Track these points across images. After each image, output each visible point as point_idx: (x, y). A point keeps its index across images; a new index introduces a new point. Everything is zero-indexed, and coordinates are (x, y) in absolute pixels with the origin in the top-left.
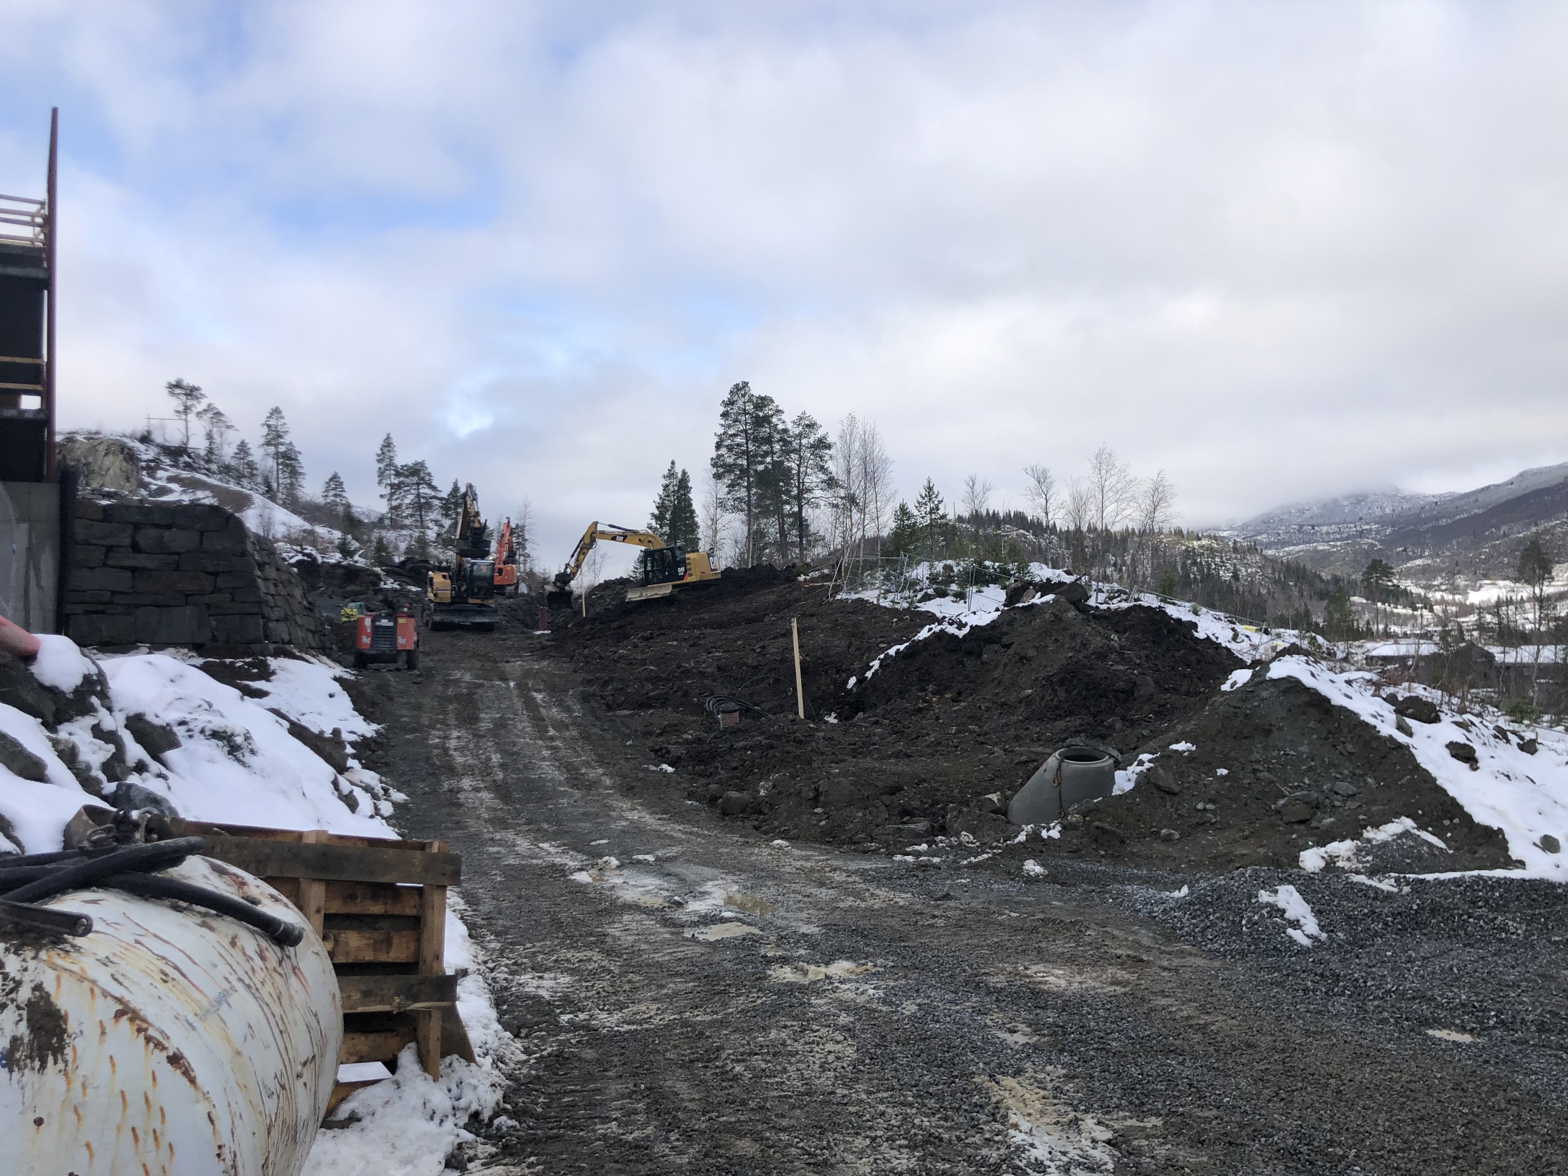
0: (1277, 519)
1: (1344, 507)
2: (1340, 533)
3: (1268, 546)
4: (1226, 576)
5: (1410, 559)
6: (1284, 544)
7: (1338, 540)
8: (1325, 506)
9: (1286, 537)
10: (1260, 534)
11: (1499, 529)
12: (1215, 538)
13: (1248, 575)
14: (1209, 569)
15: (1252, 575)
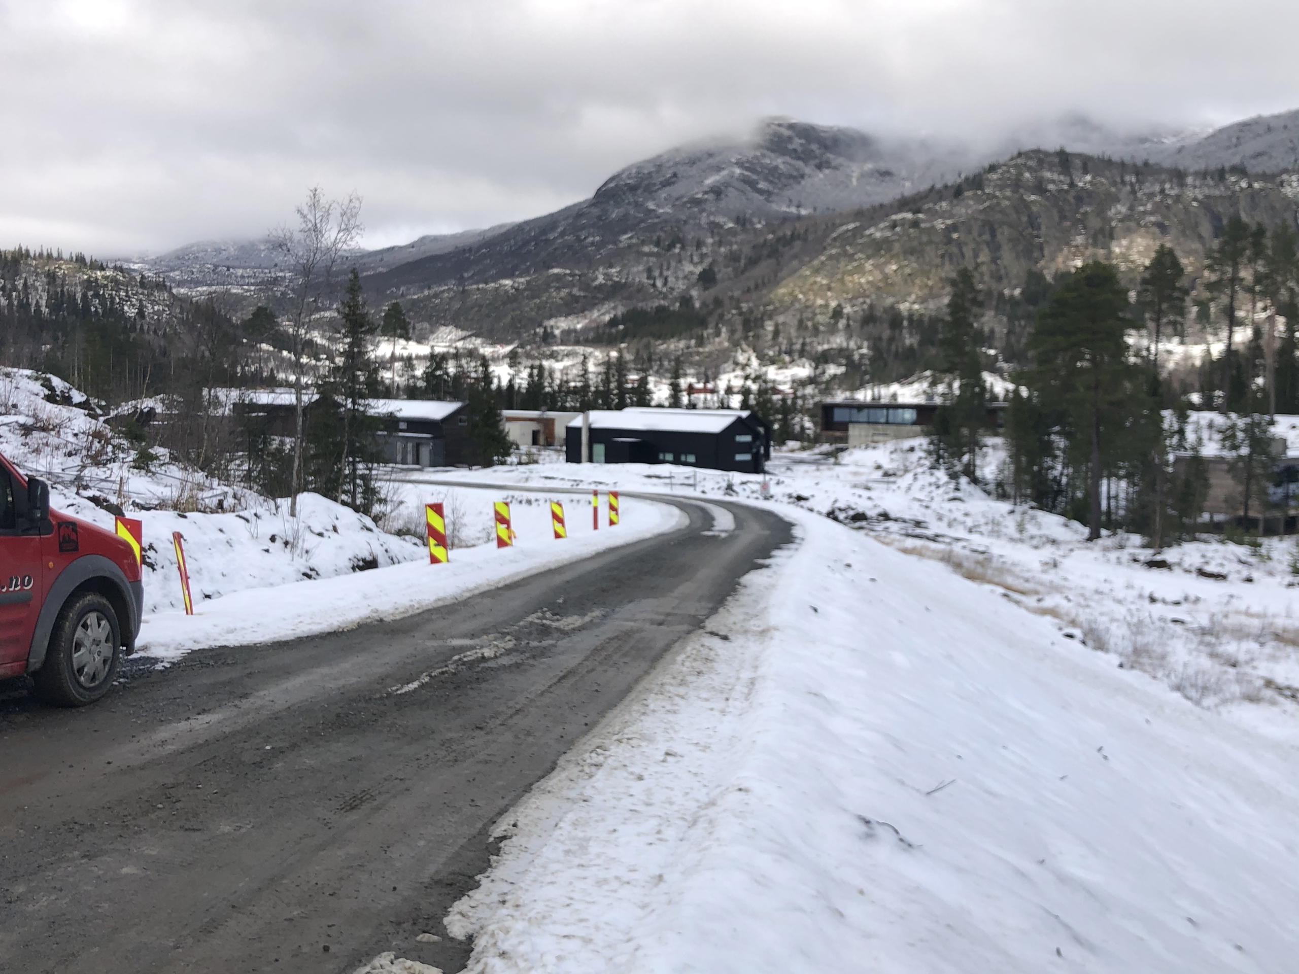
0: (192, 257)
1: (260, 251)
2: (255, 277)
3: (180, 284)
4: (130, 311)
5: (318, 310)
6: (198, 283)
7: (252, 284)
8: (242, 248)
9: (200, 276)
10: (173, 270)
11: (398, 288)
12: (121, 269)
13: (154, 313)
14: (112, 302)
15: (158, 313)
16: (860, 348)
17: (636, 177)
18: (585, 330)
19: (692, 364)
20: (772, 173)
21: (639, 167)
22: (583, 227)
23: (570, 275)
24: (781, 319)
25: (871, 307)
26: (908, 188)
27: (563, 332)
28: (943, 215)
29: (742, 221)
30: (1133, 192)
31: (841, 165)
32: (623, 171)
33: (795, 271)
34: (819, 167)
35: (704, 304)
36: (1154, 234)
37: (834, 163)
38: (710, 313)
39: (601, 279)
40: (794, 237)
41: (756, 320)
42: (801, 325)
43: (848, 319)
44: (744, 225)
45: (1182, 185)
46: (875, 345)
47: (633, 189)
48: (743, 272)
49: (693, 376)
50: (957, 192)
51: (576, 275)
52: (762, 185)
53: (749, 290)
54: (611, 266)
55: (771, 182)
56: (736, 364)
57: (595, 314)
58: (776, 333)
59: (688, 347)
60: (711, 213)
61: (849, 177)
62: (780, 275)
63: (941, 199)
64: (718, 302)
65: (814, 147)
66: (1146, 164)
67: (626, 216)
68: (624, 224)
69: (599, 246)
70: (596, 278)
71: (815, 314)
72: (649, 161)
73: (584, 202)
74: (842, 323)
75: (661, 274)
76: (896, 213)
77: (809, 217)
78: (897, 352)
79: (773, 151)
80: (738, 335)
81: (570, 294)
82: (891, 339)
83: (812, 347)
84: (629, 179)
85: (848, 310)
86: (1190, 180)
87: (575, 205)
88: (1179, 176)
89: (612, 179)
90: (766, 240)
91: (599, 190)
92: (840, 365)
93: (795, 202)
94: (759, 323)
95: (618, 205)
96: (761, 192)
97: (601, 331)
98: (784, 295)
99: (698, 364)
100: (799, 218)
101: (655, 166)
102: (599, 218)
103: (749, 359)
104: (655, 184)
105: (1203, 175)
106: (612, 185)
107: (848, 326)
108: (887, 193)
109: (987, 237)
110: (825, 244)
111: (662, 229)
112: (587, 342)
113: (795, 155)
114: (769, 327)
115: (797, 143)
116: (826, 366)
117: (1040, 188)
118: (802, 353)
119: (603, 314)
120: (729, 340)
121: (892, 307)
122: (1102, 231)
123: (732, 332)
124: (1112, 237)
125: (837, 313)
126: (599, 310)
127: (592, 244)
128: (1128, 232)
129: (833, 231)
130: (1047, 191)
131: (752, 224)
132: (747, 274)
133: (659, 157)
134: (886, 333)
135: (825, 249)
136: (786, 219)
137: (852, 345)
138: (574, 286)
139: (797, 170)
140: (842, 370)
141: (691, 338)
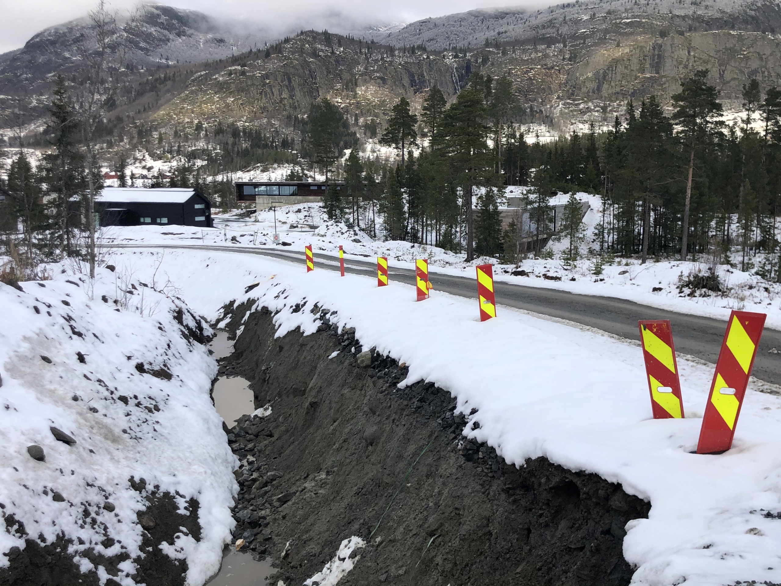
16: (215, 149)
17: (55, 35)
18: (26, 137)
19: (106, 160)
20: (148, 37)
21: (57, 30)
22: (18, 68)
23: (12, 100)
24: (163, 130)
25: (220, 124)
26: (236, 51)
27: (10, 138)
28: (259, 68)
29: (131, 67)
30: (367, 59)
31: (192, 34)
32: (45, 31)
33: (170, 100)
34: (179, 35)
35: (109, 120)
36: (379, 84)
37: (188, 33)
38: (115, 126)
39: (35, 103)
40: (166, 79)
41: (146, 131)
42: (176, 134)
43: (206, 131)
44: (132, 70)
45: (393, 55)
46: (224, 147)
47: (53, 43)
48: (134, 100)
49: (107, 167)
50: (267, 54)
51: (16, 100)
52: (142, 45)
53: (139, 112)
54: (42, 94)
55: (148, 43)
56: (136, 159)
57: (33, 126)
58: (161, 139)
59: (102, 149)
60: (108, 62)
61: (198, 42)
62: (160, 102)
63: (258, 58)
64: (119, 119)
65: (174, 22)
66: (373, 42)
67: (49, 61)
68: (48, 67)
69: (31, 81)
70: (31, 103)
71: (185, 128)
72: (63, 25)
73: (18, 50)
74: (202, 134)
75: (78, 101)
76: (231, 66)
77: (175, 66)
78: (238, 151)
79: (147, 23)
80: (135, 141)
81: (13, 113)
82: (234, 144)
83: (185, 149)
84: (49, 36)
85: (205, 125)
86: (397, 53)
87: (11, 52)
88: (391, 50)
89: (37, 36)
90: (147, 80)
91: (27, 43)
92: (203, 160)
93: (164, 56)
94: (149, 132)
95: (43, 54)
96: (142, 49)
97: (38, 138)
98: (163, 115)
99: (109, 160)
100: (168, 66)
101: (68, 28)
102: (30, 62)
103: (144, 157)
104: (68, 41)
105: (404, 50)
106: (38, 40)
107: (206, 135)
108: (222, 53)
109: (286, 82)
110: (187, 84)
111: (75, 71)
112: (29, 145)
113: (162, 26)
114: (156, 135)
115: (163, 19)
116: (196, 161)
117: (315, 54)
118: (179, 152)
119: (38, 126)
120: (129, 143)
121: (233, 124)
122: (351, 80)
123: (132, 138)
124: (356, 85)
125: (199, 127)
126: (35, 124)
127: (26, 79)
128: (365, 82)
129: (192, 76)
130: (319, 56)
131: (138, 69)
132: (137, 102)
133: (71, 22)
134: (231, 140)
135: (187, 86)
136: (159, 67)
137: (210, 147)
138: (15, 107)
139: (165, 36)
140: (205, 163)
141: (103, 143)
